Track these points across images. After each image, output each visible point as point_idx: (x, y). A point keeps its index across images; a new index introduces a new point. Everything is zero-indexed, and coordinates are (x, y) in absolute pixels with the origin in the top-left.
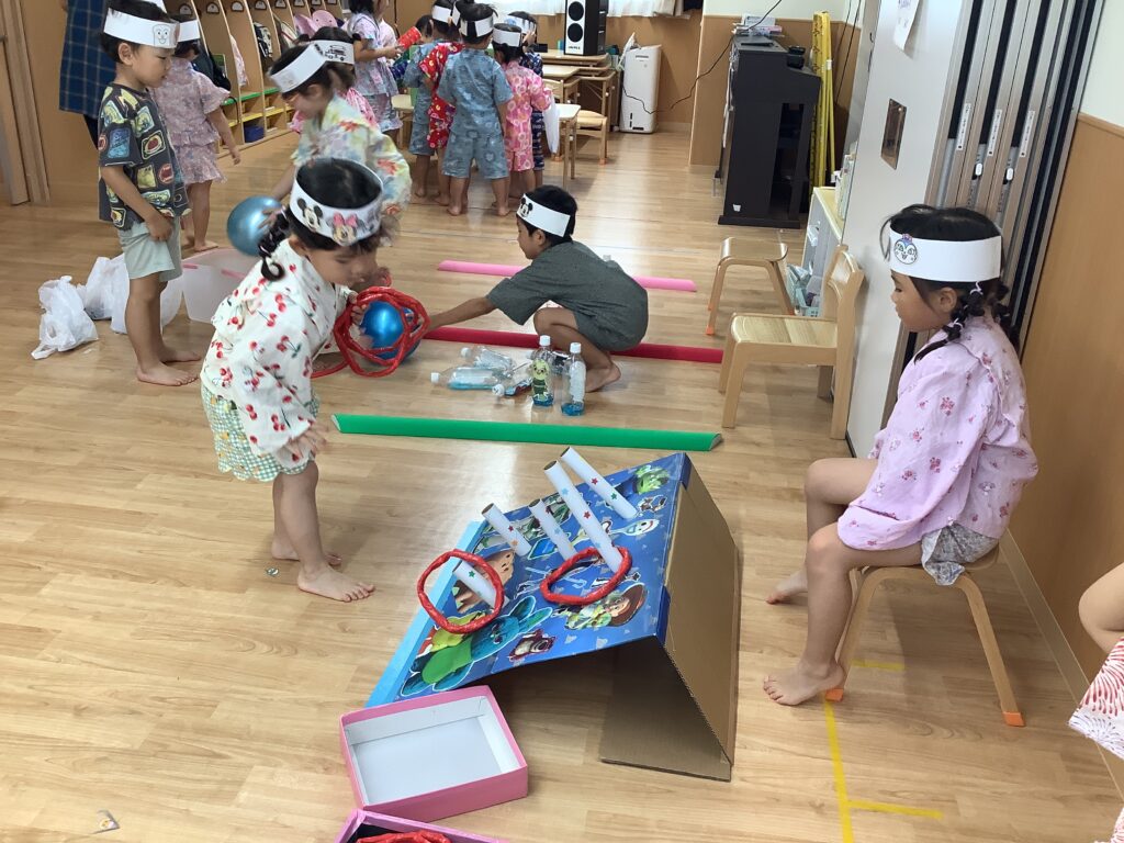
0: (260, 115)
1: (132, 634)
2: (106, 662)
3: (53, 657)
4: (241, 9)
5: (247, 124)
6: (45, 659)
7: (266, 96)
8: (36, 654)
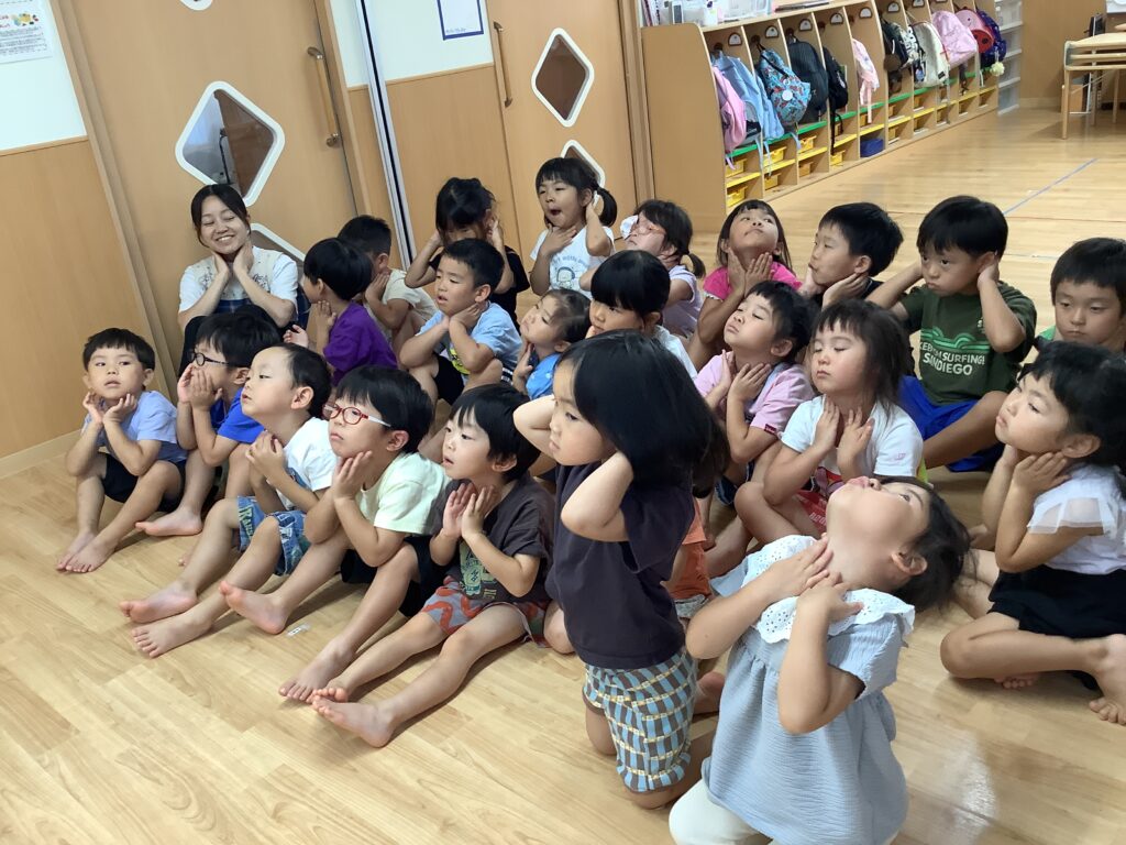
0: (882, 126)
1: (531, 742)
2: (494, 770)
3: (452, 750)
4: (869, 15)
5: (864, 138)
6: (444, 750)
7: (890, 105)
8: (441, 741)
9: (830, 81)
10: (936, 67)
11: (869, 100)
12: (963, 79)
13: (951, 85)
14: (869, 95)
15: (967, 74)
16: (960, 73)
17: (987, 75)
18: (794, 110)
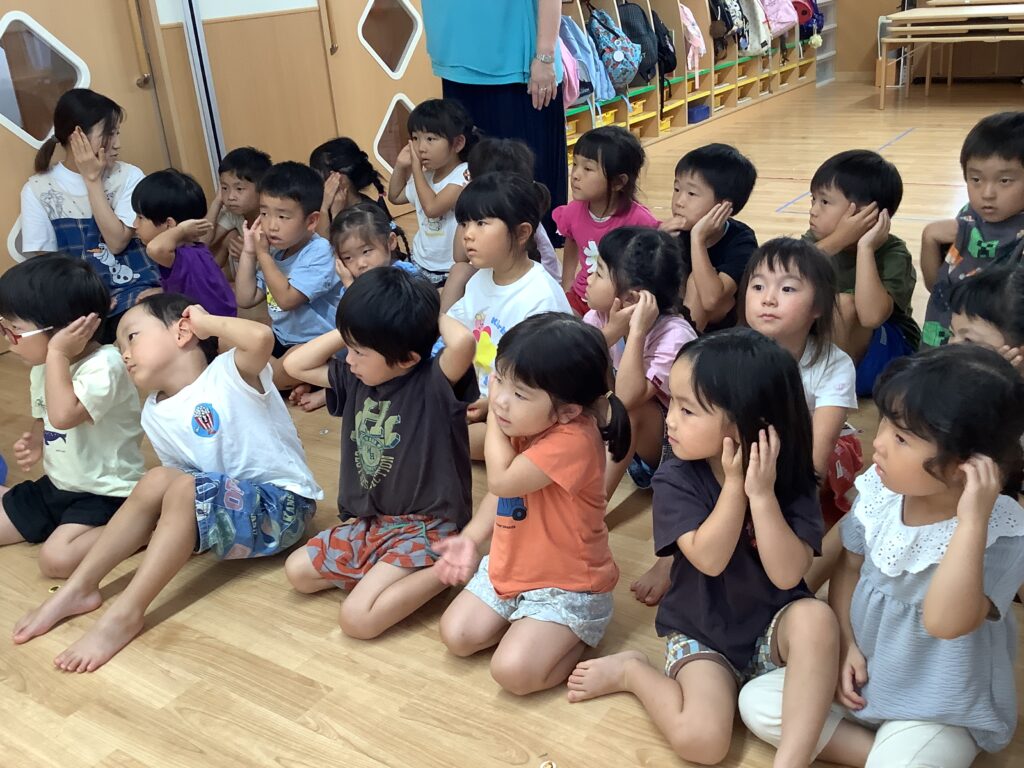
0: (707, 93)
2: (363, 743)
3: (313, 723)
5: (691, 105)
6: (305, 724)
7: (716, 72)
8: (299, 715)
9: (660, 44)
10: (759, 36)
11: (697, 66)
12: (784, 50)
13: (773, 56)
14: (697, 61)
15: (788, 45)
16: (781, 42)
17: (806, 47)
18: (625, 71)
